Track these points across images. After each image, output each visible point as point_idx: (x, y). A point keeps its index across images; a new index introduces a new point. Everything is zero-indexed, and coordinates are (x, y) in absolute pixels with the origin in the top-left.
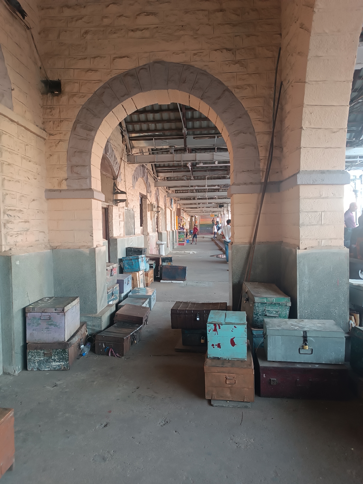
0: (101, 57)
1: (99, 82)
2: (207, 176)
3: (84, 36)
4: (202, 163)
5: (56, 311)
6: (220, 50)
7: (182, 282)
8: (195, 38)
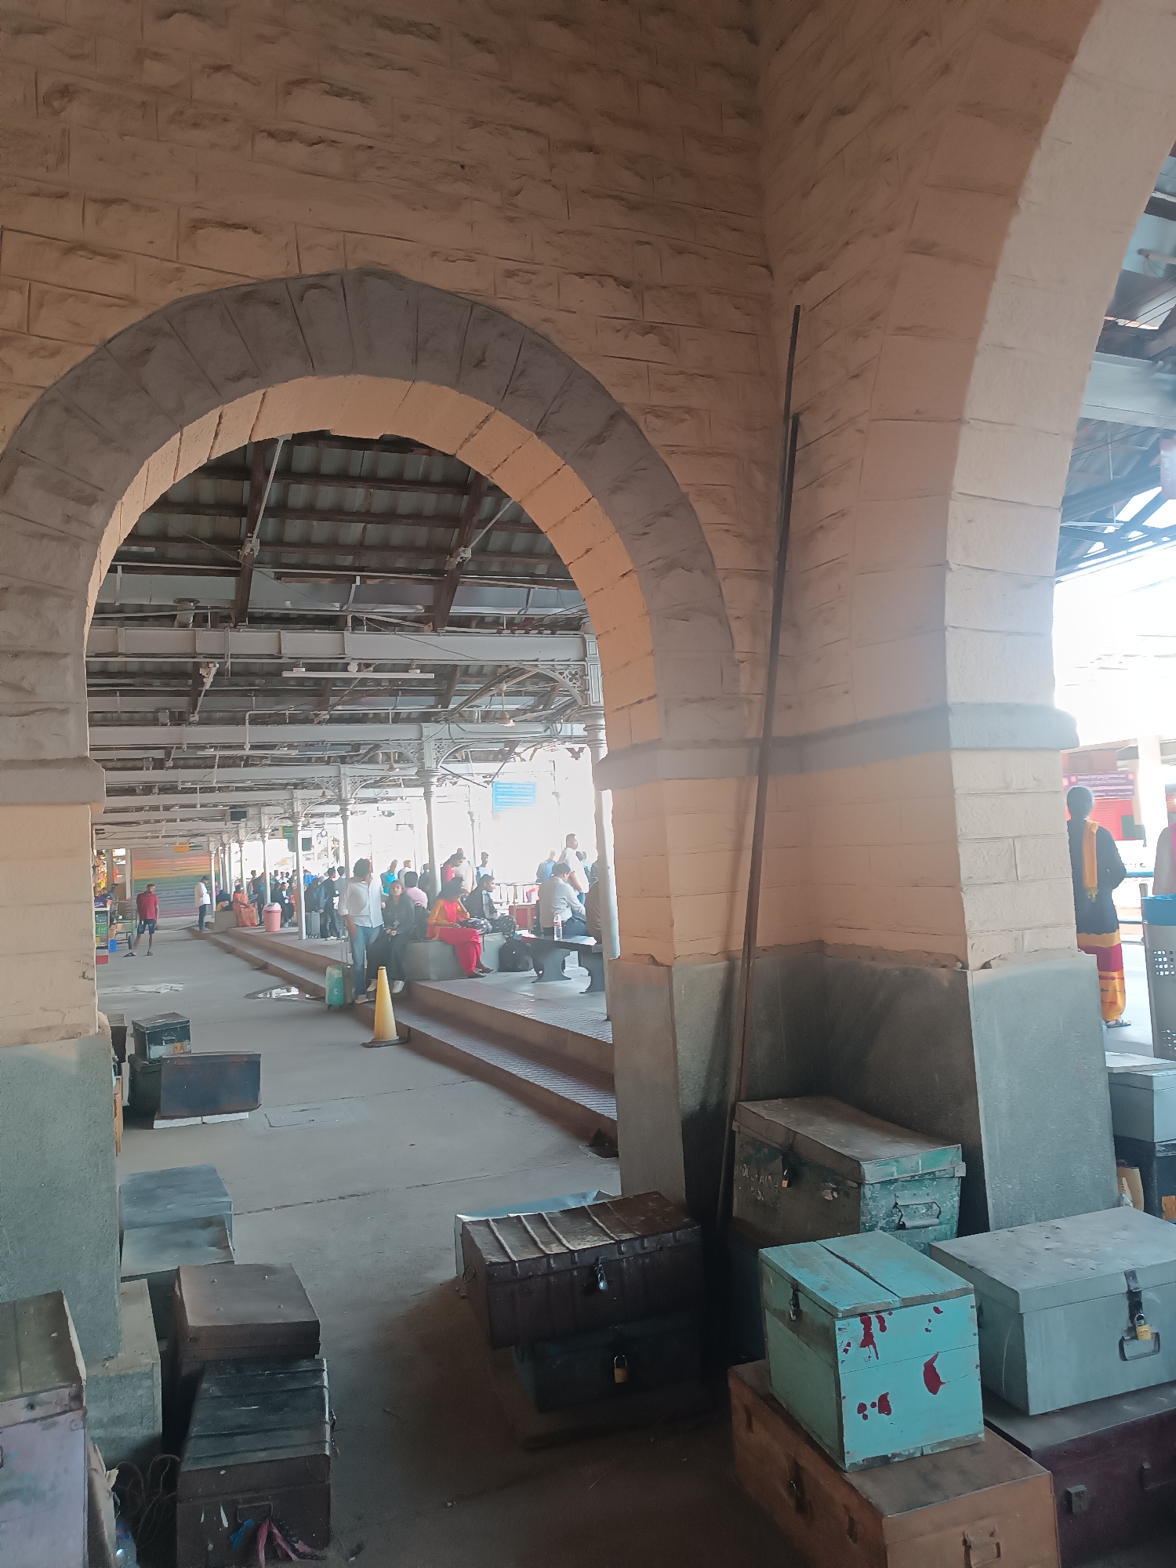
0: (137, 207)
1: (124, 306)
2: (248, 713)
3: (56, 104)
4: (305, 665)
5: (38, 1412)
6: (600, 276)
7: (245, 1115)
8: (511, 220)
